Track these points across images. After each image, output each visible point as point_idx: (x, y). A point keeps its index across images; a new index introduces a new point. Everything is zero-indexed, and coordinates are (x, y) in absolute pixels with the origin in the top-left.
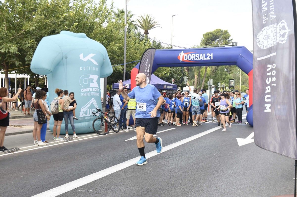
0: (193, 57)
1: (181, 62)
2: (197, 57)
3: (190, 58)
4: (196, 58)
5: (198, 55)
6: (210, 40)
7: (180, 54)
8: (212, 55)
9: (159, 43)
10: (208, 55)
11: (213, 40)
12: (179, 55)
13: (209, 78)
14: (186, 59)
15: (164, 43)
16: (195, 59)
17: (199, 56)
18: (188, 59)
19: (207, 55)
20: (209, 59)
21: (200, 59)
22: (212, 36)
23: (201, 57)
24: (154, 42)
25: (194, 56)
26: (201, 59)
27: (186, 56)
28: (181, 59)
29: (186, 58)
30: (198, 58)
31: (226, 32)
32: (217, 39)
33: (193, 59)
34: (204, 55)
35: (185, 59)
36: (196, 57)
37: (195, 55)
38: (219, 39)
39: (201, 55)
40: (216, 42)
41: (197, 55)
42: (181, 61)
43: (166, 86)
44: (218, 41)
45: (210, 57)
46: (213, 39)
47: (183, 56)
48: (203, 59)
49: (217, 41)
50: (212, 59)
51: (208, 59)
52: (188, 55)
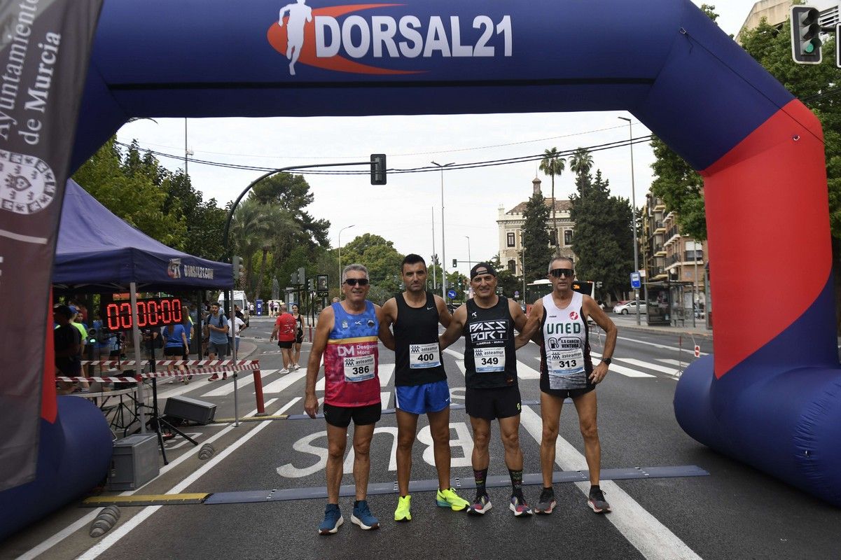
0: (379, 35)
1: (292, 72)
2: (404, 39)
3: (356, 39)
4: (403, 45)
5: (416, 22)
6: (269, 194)
7: (287, 14)
8: (506, 25)
9: (150, 155)
10: (483, 26)
11: (274, 196)
12: (281, 23)
13: (271, 274)
14: (333, 50)
15: (165, 155)
16: (393, 53)
17: (423, 31)
18: (342, 50)
19: (477, 22)
20: (490, 51)
21: (428, 54)
22: (271, 186)
23: (437, 38)
24: (133, 152)
25: (384, 28)
26: (437, 53)
27: (327, 30)
28: (290, 45)
29: (328, 42)
30: (411, 44)
31: (301, 179)
32: (283, 194)
33: (378, 53)
34: (455, 21)
35: (323, 51)
36: (398, 38)
37: (389, 21)
38: (285, 193)
39: (436, 22)
40: (279, 200)
41: (410, 25)
42: (291, 66)
43: (182, 268)
44: (284, 197)
45: (497, 40)
46: (274, 193)
47: (309, 28)
48: (446, 53)
49: (281, 198)
50: (508, 52)
51: (483, 50)
52: (341, 23)
